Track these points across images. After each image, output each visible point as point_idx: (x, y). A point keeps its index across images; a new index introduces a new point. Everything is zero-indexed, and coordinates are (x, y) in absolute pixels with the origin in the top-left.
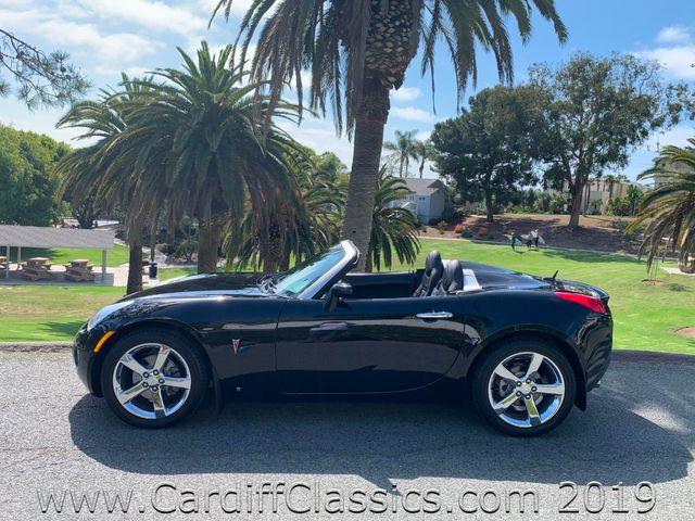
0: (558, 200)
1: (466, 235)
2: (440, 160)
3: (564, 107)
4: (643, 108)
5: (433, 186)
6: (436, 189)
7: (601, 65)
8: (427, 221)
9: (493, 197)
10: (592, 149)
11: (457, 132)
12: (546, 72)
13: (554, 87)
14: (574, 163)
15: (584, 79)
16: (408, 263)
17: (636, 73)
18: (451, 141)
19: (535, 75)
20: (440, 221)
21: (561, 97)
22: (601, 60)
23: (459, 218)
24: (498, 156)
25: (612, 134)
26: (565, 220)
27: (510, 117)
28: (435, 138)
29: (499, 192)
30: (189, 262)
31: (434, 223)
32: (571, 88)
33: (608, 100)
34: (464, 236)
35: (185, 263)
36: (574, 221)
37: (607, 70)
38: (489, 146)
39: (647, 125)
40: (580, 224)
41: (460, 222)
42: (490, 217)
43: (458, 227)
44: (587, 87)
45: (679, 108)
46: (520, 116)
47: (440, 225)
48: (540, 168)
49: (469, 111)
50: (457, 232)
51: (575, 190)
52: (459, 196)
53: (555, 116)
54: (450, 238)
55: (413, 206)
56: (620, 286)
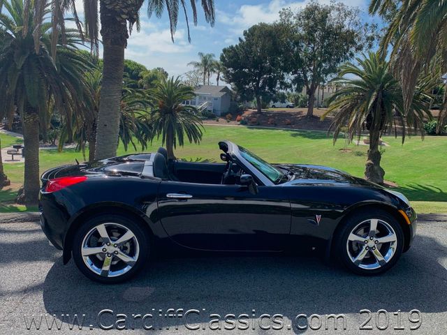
0: (304, 98)
1: (243, 123)
2: (227, 73)
3: (301, 37)
4: (349, 38)
5: (222, 91)
6: (225, 93)
7: (324, 10)
8: (219, 113)
9: (261, 97)
10: (320, 65)
11: (236, 54)
12: (290, 14)
13: (297, 24)
14: (309, 74)
15: (314, 19)
16: (196, 142)
17: (346, 15)
18: (232, 60)
19: (283, 17)
20: (227, 114)
21: (301, 31)
22: (324, 6)
23: (240, 112)
24: (263, 71)
25: (331, 55)
26: (305, 111)
27: (269, 44)
28: (222, 58)
29: (264, 94)
30: (53, 145)
31: (223, 115)
32: (306, 25)
33: (328, 33)
34: (242, 124)
35: (50, 146)
36: (310, 111)
37: (327, 13)
38: (257, 64)
39: (353, 50)
40: (314, 114)
41: (241, 115)
42: (259, 110)
43: (239, 117)
44: (316, 25)
45: (372, 39)
46: (274, 44)
47: (227, 116)
48: (289, 78)
49: (245, 40)
50: (238, 121)
51: (311, 92)
52: (239, 97)
53: (297, 43)
54: (234, 125)
55: (210, 104)
56: (325, 153)
